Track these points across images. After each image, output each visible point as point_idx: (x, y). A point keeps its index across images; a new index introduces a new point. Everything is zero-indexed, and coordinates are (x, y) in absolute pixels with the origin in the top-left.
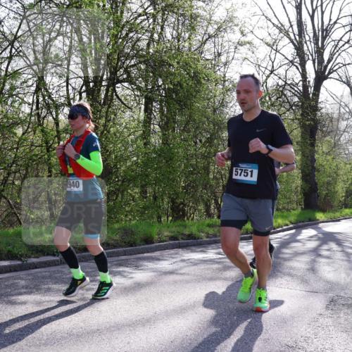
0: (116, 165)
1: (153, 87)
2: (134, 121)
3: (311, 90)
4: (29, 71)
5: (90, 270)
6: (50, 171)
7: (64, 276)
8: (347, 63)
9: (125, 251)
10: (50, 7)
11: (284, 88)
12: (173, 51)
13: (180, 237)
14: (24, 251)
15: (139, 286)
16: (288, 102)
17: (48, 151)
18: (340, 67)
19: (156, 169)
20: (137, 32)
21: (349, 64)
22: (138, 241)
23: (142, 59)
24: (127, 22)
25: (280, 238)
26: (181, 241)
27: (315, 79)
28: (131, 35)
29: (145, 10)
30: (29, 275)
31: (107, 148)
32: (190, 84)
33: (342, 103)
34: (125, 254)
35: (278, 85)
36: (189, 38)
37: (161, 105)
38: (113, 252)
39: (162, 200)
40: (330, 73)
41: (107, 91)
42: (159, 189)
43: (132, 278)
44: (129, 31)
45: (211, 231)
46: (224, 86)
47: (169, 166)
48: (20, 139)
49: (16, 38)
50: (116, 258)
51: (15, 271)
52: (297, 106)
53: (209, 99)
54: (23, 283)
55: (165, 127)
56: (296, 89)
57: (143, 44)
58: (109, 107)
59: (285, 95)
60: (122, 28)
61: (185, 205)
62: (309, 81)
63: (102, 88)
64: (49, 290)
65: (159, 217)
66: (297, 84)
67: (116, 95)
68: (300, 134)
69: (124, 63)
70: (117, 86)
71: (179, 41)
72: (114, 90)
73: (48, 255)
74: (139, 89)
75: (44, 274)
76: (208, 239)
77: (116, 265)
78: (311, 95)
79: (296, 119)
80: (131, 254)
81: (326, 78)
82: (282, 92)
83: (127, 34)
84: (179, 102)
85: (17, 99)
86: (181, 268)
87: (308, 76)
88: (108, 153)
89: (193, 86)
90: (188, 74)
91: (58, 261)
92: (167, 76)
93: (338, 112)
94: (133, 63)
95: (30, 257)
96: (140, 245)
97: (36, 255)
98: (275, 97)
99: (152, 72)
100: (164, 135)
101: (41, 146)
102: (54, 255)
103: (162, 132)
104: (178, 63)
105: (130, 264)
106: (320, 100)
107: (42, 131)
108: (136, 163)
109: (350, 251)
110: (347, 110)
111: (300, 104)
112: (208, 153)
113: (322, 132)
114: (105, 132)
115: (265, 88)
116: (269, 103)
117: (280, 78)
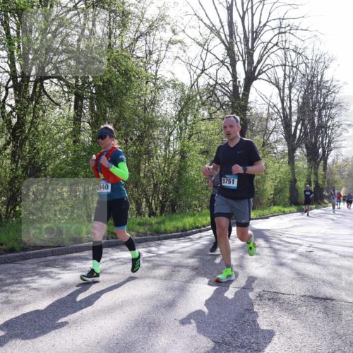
0: (43, 163)
1: (83, 84)
2: (63, 118)
3: (241, 90)
5: (15, 272)
9: (52, 251)
11: (215, 88)
16: (219, 101)
18: (269, 69)
19: (85, 168)
21: (277, 66)
27: (245, 79)
29: (76, 4)
31: (35, 146)
32: (120, 81)
33: (271, 104)
34: (53, 254)
35: (209, 84)
37: (91, 102)
38: (41, 253)
40: (259, 74)
41: (35, 87)
43: (59, 278)
45: (141, 230)
46: (154, 84)
50: (44, 259)
52: (228, 105)
53: (139, 97)
55: (94, 125)
56: (227, 89)
58: (37, 103)
59: (215, 94)
62: (239, 82)
63: (30, 83)
66: (228, 84)
67: (44, 91)
70: (45, 81)
71: (110, 37)
72: (42, 86)
74: (68, 85)
76: (138, 238)
77: (43, 265)
78: (241, 95)
80: (59, 255)
81: (256, 78)
82: (213, 91)
84: (109, 99)
86: (110, 268)
87: (238, 76)
89: (124, 83)
90: (118, 71)
93: (267, 112)
98: (205, 97)
100: (94, 132)
103: (92, 129)
104: (108, 60)
105: (58, 265)
106: (249, 101)
108: (65, 161)
109: (277, 247)
110: (276, 110)
111: (230, 103)
112: (139, 151)
113: (252, 131)
114: (32, 129)
115: (196, 87)
116: (200, 102)
117: (211, 78)
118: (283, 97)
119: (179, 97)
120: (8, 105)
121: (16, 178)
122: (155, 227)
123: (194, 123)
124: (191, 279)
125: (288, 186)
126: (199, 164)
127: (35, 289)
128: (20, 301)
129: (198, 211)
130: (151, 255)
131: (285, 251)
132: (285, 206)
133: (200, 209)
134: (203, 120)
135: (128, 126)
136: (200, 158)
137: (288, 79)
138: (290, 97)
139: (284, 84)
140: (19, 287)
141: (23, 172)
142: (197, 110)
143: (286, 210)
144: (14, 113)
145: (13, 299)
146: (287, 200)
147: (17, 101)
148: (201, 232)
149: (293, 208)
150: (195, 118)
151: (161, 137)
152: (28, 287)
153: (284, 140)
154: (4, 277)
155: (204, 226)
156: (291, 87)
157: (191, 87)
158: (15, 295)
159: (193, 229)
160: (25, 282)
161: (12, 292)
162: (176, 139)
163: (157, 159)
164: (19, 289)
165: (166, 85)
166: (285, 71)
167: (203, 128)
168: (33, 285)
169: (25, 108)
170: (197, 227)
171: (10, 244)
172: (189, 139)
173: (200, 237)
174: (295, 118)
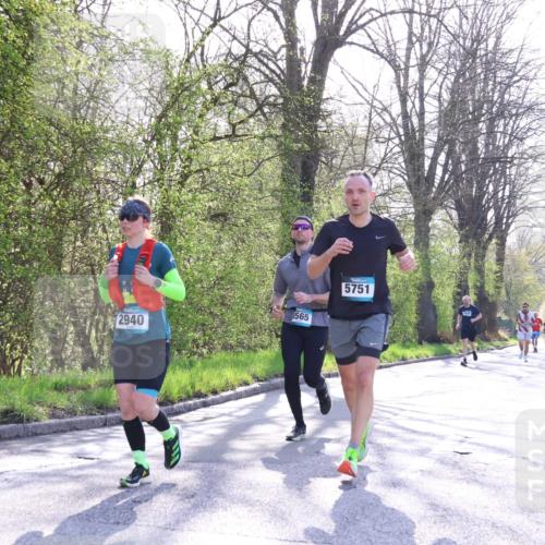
3: (306, 70)
8: (388, 10)
11: (244, 61)
16: (253, 95)
18: (374, 19)
21: (392, 13)
25: (229, 415)
27: (316, 44)
33: (375, 103)
35: (230, 53)
40: (349, 32)
45: (62, 401)
46: (99, 49)
52: (275, 105)
53: (59, 80)
56: (272, 66)
59: (245, 79)
62: (302, 50)
66: (275, 54)
68: (279, 172)
76: (53, 421)
78: (305, 83)
79: (271, 136)
81: (340, 43)
82: (239, 71)
87: (299, 36)
89: (20, 42)
93: (367, 122)
98: (221, 85)
106: (324, 97)
109: (386, 441)
110: (388, 119)
111: (281, 101)
112: (59, 211)
113: (330, 167)
115: (199, 58)
116: (209, 97)
117: (235, 38)
118: (406, 87)
119: (158, 81)
122: (96, 394)
123: (194, 147)
124: (178, 522)
125: (414, 298)
126: (206, 246)
129: (201, 355)
130: (83, 462)
131: (405, 451)
132: (405, 344)
133: (205, 351)
134: (215, 139)
135: (33, 149)
136: (207, 231)
137: (417, 45)
138: (421, 88)
139: (408, 57)
142: (201, 116)
143: (409, 353)
146: (411, 330)
148: (205, 405)
149: (427, 350)
150: (196, 133)
151: (113, 177)
153: (406, 189)
155: (215, 392)
156: (423, 64)
157: (188, 61)
159: (189, 398)
162: (150, 182)
163: (105, 231)
165: (127, 52)
166: (410, 25)
167: (215, 159)
170: (198, 395)
172: (182, 183)
173: (205, 419)
174: (431, 137)
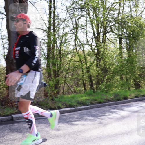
0: (109, 67)
1: (122, 33)
2: (115, 48)
4: (71, 32)
5: (102, 111)
6: (83, 71)
7: (92, 114)
9: (116, 103)
10: (77, 6)
12: (129, 17)
13: (139, 96)
14: (75, 104)
15: (123, 118)
17: (81, 63)
19: (126, 68)
20: (113, 11)
22: (121, 99)
23: (117, 22)
24: (109, 7)
26: (140, 98)
28: (111, 12)
29: (115, 1)
30: (78, 113)
31: (105, 60)
32: (138, 30)
34: (116, 104)
36: (136, 11)
37: (126, 40)
38: (111, 104)
39: (130, 80)
41: (103, 37)
42: (128, 76)
43: (120, 114)
44: (110, 11)
47: (132, 66)
48: (71, 59)
49: (65, 20)
51: (73, 112)
54: (76, 116)
55: (129, 50)
57: (116, 16)
58: (105, 43)
60: (107, 10)
61: (140, 82)
63: (101, 36)
64: (86, 119)
65: (129, 88)
67: (107, 38)
69: (109, 24)
71: (131, 12)
72: (106, 36)
73: (85, 105)
74: (116, 34)
75: (84, 113)
80: (118, 104)
83: (109, 12)
84: (134, 38)
85: (68, 44)
86: (141, 110)
88: (106, 62)
89: (140, 31)
90: (137, 26)
91: (89, 107)
92: (128, 28)
94: (113, 24)
95: (78, 106)
96: (122, 100)
97: (80, 105)
99: (121, 27)
100: (129, 53)
101: (78, 62)
102: (87, 105)
103: (128, 52)
104: (132, 22)
105: (119, 108)
107: (79, 55)
108: (118, 65)
114: (104, 54)
120: (93, 45)
121: (99, 74)
127: (111, 118)
128: (106, 123)
140: (105, 117)
141: (101, 71)
144: (96, 48)
145: (102, 122)
147: (96, 44)
152: (108, 117)
154: (98, 113)
158: (103, 120)
160: (107, 115)
161: (102, 119)
164: (105, 118)
168: (110, 117)
169: (100, 45)
171: (99, 100)
